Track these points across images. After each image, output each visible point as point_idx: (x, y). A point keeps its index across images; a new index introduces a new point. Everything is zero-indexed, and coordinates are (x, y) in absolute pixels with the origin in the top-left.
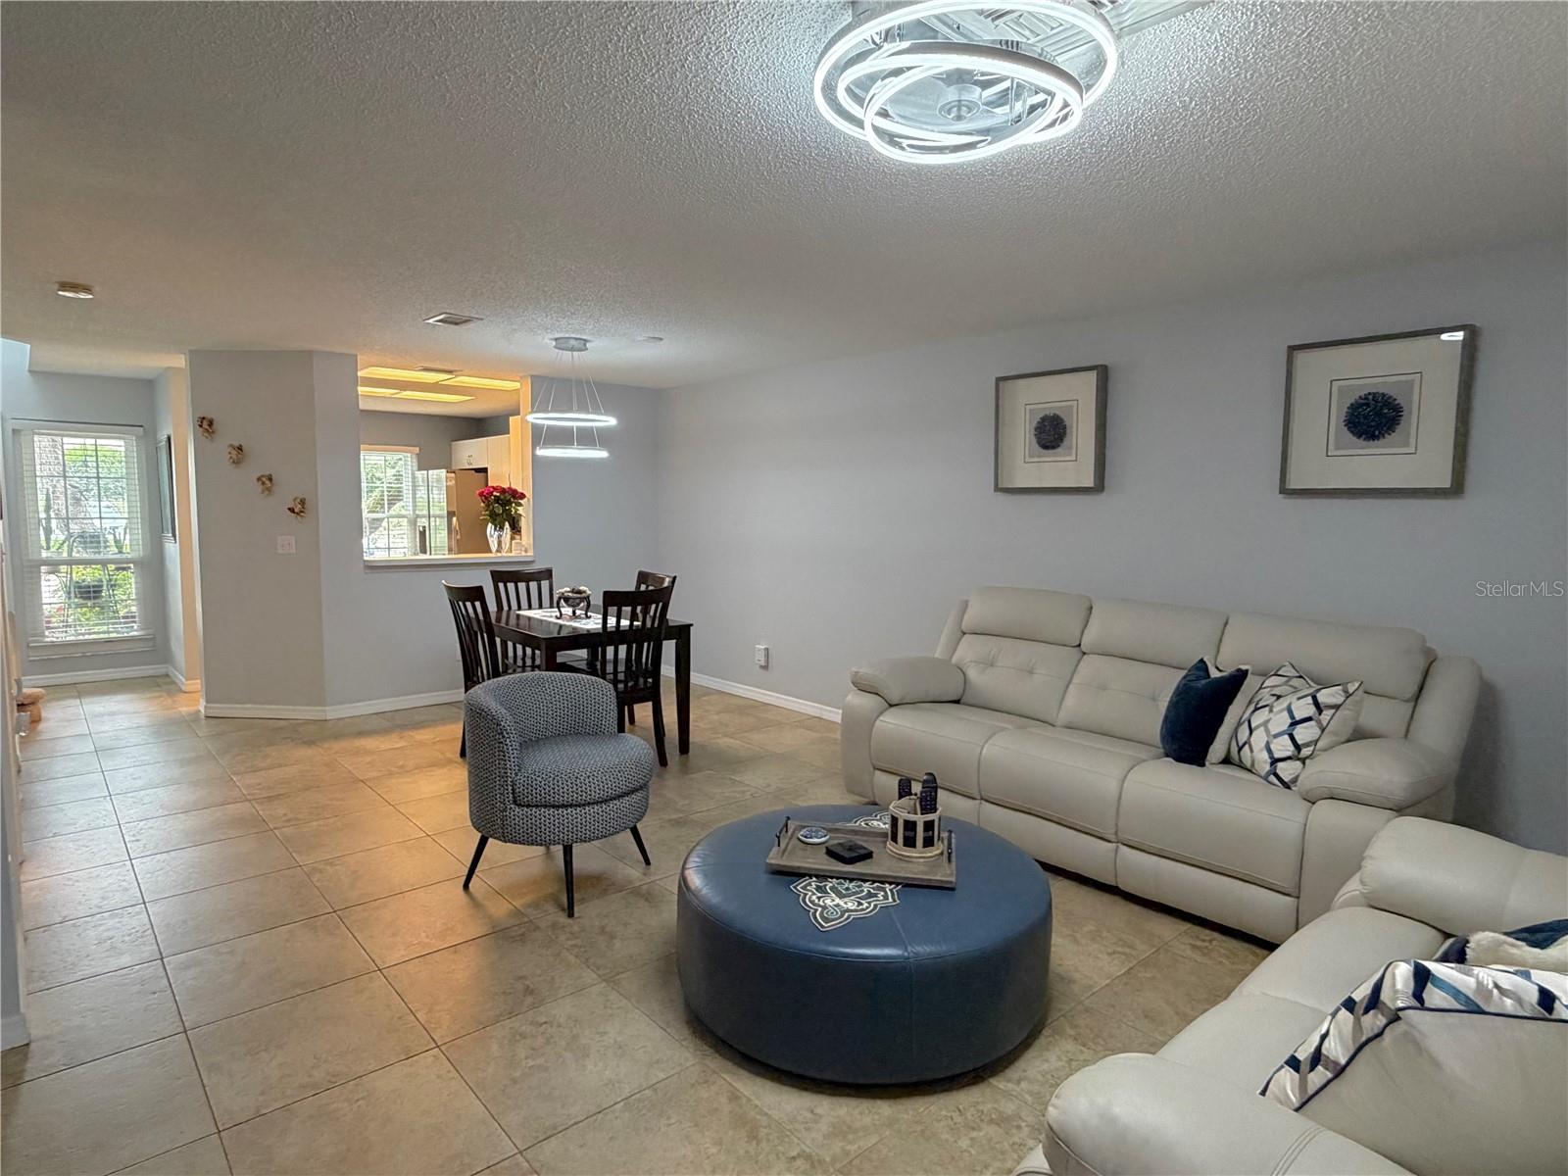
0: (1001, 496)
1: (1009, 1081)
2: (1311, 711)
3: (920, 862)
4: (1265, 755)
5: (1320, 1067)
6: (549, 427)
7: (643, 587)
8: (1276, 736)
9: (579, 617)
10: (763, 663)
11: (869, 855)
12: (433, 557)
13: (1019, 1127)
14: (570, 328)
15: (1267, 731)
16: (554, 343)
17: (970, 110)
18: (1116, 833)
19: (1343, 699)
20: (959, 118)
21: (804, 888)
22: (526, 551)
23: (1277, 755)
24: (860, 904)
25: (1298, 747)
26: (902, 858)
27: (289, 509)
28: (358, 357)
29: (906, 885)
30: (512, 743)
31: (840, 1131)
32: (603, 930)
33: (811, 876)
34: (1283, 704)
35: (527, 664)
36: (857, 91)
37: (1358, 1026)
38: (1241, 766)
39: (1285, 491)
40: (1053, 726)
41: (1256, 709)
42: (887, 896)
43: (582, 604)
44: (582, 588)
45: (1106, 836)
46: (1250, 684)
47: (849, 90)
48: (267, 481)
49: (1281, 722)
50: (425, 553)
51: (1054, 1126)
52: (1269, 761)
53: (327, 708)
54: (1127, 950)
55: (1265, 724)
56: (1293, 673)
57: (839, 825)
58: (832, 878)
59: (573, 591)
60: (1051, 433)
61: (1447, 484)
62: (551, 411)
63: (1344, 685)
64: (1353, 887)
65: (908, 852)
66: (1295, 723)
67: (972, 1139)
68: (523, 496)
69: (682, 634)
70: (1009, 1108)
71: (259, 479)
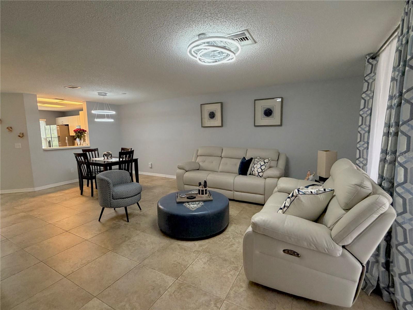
0: (203, 128)
1: (227, 232)
2: (264, 163)
3: (205, 197)
4: (257, 172)
5: (285, 208)
6: (97, 114)
7: (123, 151)
8: (258, 169)
9: (109, 159)
10: (151, 167)
11: (195, 198)
12: (53, 148)
13: (230, 238)
14: (102, 90)
15: (257, 168)
16: (98, 94)
17: (216, 56)
18: (234, 189)
19: (268, 161)
20: (214, 58)
21: (185, 204)
22: (87, 145)
23: (259, 172)
24: (197, 205)
25: (262, 170)
26: (201, 197)
27: (18, 136)
28: (37, 95)
29: (204, 201)
30: (111, 185)
31: (201, 246)
32: (137, 223)
33: (186, 202)
34: (259, 163)
35: (98, 171)
36: (196, 52)
37: (291, 200)
38: (253, 175)
39: (255, 126)
40: (217, 172)
41: (255, 164)
42: (201, 204)
43: (109, 156)
44: (109, 152)
45: (232, 190)
46: (253, 160)
47: (194, 51)
48: (10, 129)
49: (259, 166)
50: (51, 147)
51: (254, 222)
52: (258, 173)
53: (35, 188)
54: (238, 209)
55: (256, 167)
56: (259, 158)
57: (187, 193)
58: (190, 202)
59: (107, 153)
60: (212, 115)
61: (280, 124)
62: (98, 110)
63: (268, 159)
64: (276, 189)
65: (203, 196)
66: (261, 166)
67: (224, 242)
68: (86, 131)
69: (136, 161)
70: (228, 236)
71: (7, 128)
